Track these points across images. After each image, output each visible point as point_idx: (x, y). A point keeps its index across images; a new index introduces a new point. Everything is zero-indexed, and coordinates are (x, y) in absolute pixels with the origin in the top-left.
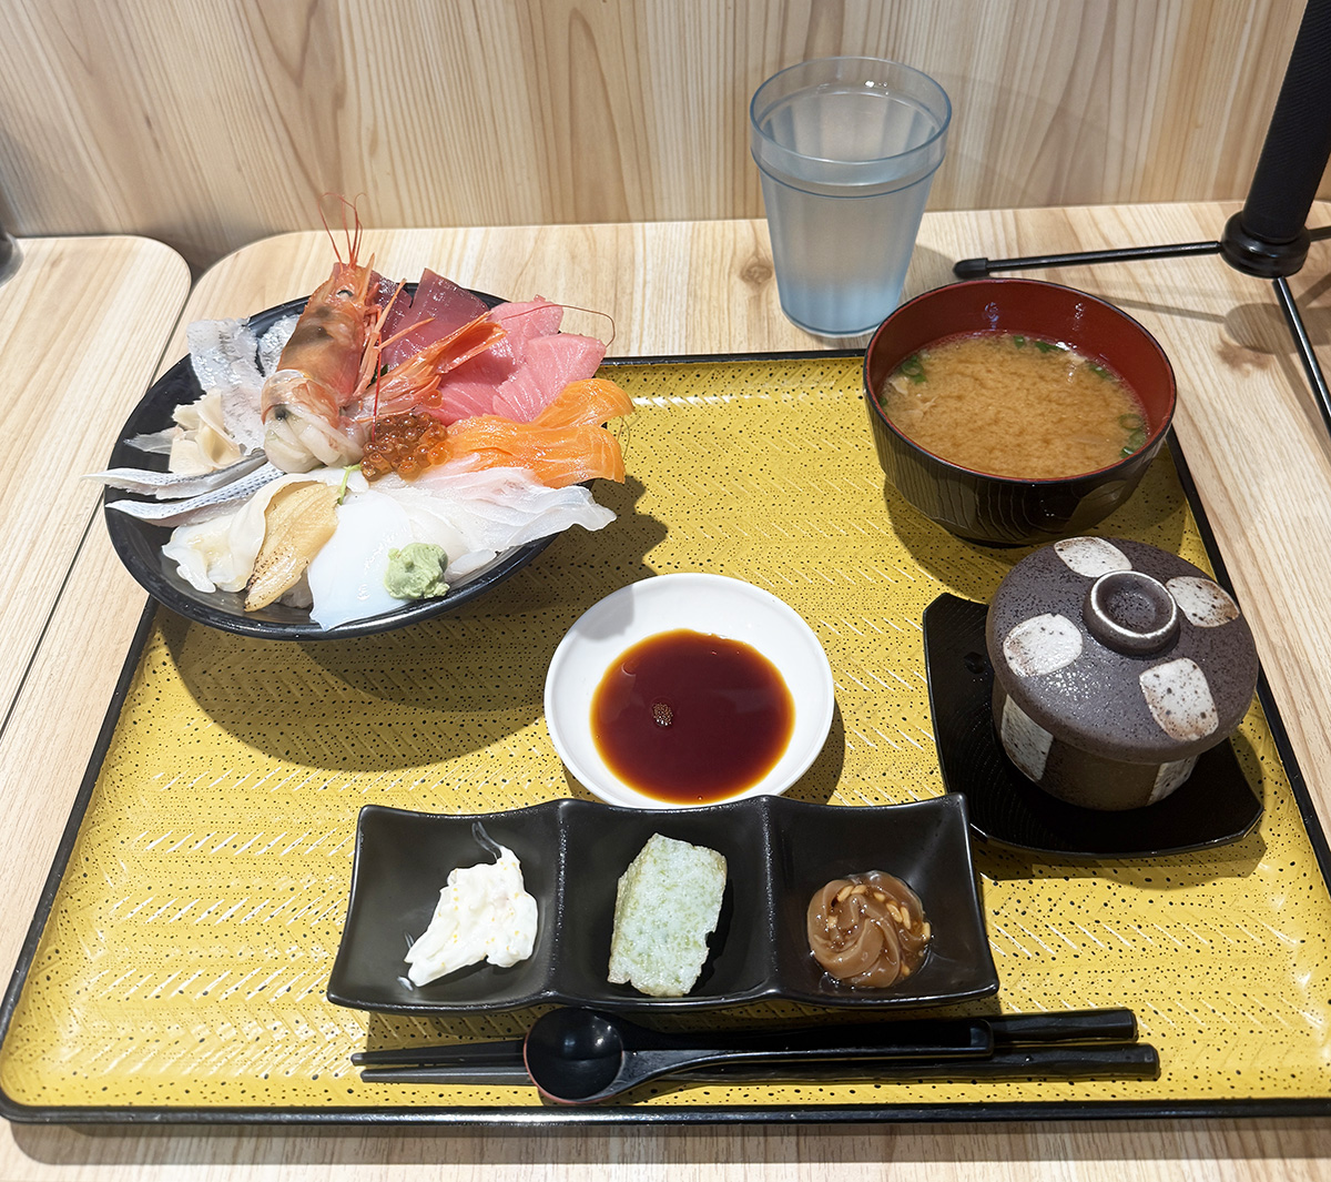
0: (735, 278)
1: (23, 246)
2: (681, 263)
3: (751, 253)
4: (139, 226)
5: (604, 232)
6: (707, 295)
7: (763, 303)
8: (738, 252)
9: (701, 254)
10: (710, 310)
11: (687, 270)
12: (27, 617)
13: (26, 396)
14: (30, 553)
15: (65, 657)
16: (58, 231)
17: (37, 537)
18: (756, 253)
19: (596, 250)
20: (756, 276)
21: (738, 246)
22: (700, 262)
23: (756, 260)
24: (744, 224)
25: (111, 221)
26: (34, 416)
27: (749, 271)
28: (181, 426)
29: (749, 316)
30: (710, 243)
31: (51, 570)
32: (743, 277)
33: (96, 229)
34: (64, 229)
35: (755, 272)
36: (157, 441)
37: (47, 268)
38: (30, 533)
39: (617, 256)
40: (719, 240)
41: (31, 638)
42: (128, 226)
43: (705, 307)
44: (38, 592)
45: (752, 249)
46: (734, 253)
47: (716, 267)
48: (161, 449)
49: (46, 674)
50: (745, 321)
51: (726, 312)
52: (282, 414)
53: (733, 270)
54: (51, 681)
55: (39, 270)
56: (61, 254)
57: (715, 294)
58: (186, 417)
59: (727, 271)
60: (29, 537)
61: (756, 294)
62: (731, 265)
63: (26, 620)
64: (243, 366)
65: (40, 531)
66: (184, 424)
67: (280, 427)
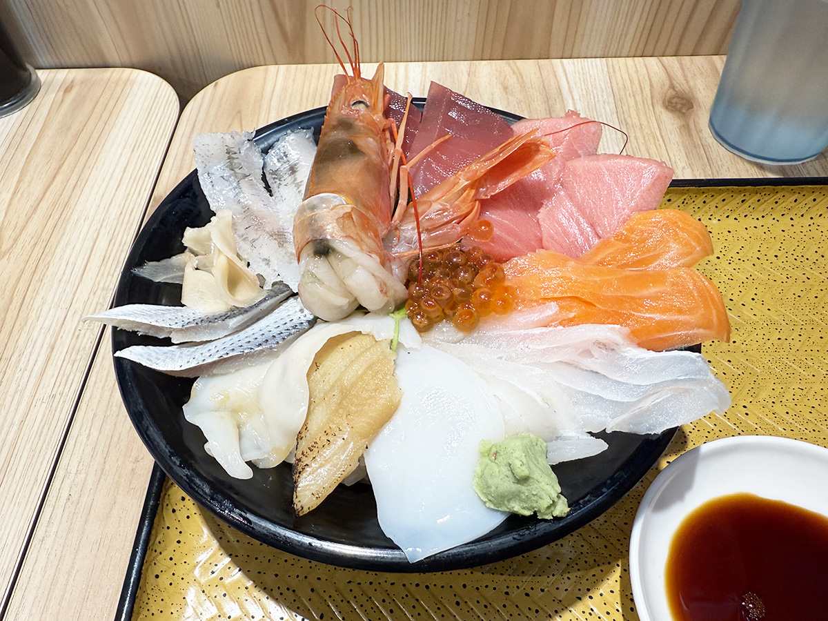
0: (660, 109)
1: (42, 75)
2: (605, 94)
3: (667, 87)
4: (135, 61)
5: (528, 67)
6: (638, 124)
7: (694, 133)
8: (655, 85)
9: (621, 85)
10: (644, 138)
11: (611, 99)
12: (46, 427)
13: (44, 205)
14: (48, 359)
15: (83, 476)
16: (69, 64)
17: (55, 342)
18: (672, 87)
19: (523, 82)
20: (679, 106)
21: (653, 79)
22: (622, 93)
23: (674, 93)
24: (652, 62)
25: (113, 56)
26: (51, 223)
27: (670, 102)
28: (192, 252)
29: (683, 142)
30: (626, 76)
31: (68, 377)
32: (667, 108)
33: (100, 62)
34: (74, 62)
35: (676, 103)
36: (168, 269)
37: (61, 93)
38: (48, 337)
39: (544, 87)
40: (634, 75)
41: (49, 452)
42: (126, 60)
43: (639, 134)
44: (56, 401)
45: (667, 83)
46: (651, 86)
47: (639, 99)
48: (172, 278)
49: (65, 495)
50: (682, 149)
51: (660, 139)
52: (323, 250)
53: (655, 101)
54: (69, 503)
55: (54, 95)
56: (72, 81)
57: (645, 123)
58: (197, 241)
59: (650, 102)
60: (48, 340)
61: (684, 123)
62: (652, 98)
63: (45, 431)
64: (252, 185)
65: (58, 335)
66: (195, 249)
67: (319, 266)
